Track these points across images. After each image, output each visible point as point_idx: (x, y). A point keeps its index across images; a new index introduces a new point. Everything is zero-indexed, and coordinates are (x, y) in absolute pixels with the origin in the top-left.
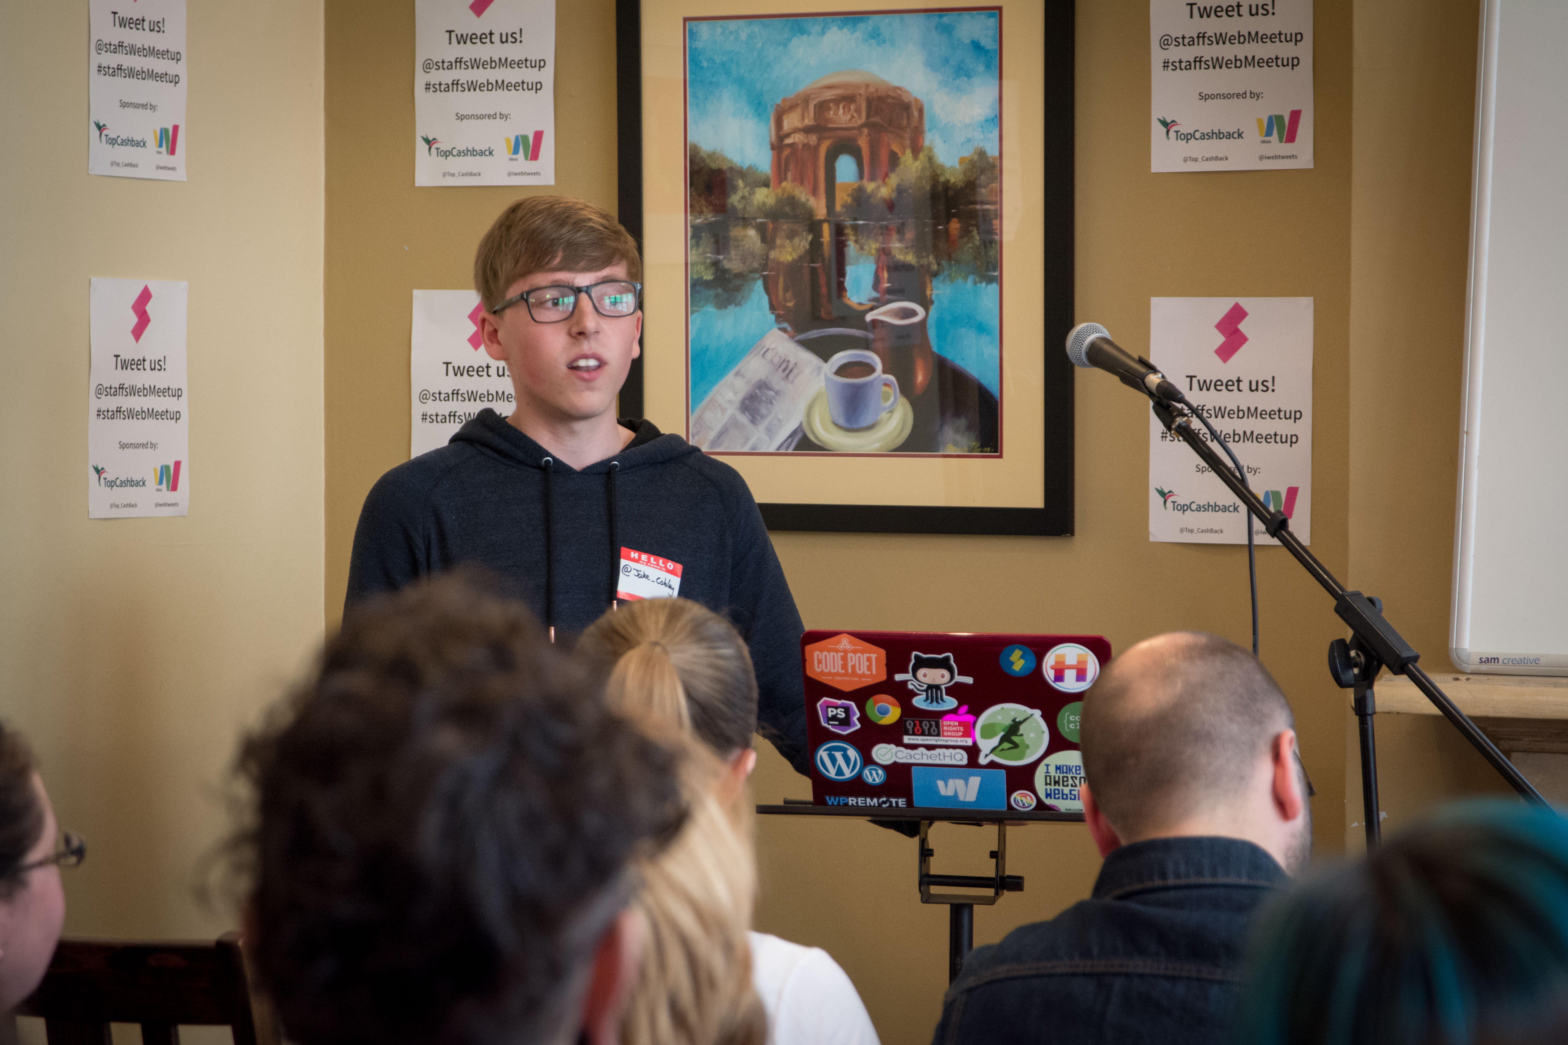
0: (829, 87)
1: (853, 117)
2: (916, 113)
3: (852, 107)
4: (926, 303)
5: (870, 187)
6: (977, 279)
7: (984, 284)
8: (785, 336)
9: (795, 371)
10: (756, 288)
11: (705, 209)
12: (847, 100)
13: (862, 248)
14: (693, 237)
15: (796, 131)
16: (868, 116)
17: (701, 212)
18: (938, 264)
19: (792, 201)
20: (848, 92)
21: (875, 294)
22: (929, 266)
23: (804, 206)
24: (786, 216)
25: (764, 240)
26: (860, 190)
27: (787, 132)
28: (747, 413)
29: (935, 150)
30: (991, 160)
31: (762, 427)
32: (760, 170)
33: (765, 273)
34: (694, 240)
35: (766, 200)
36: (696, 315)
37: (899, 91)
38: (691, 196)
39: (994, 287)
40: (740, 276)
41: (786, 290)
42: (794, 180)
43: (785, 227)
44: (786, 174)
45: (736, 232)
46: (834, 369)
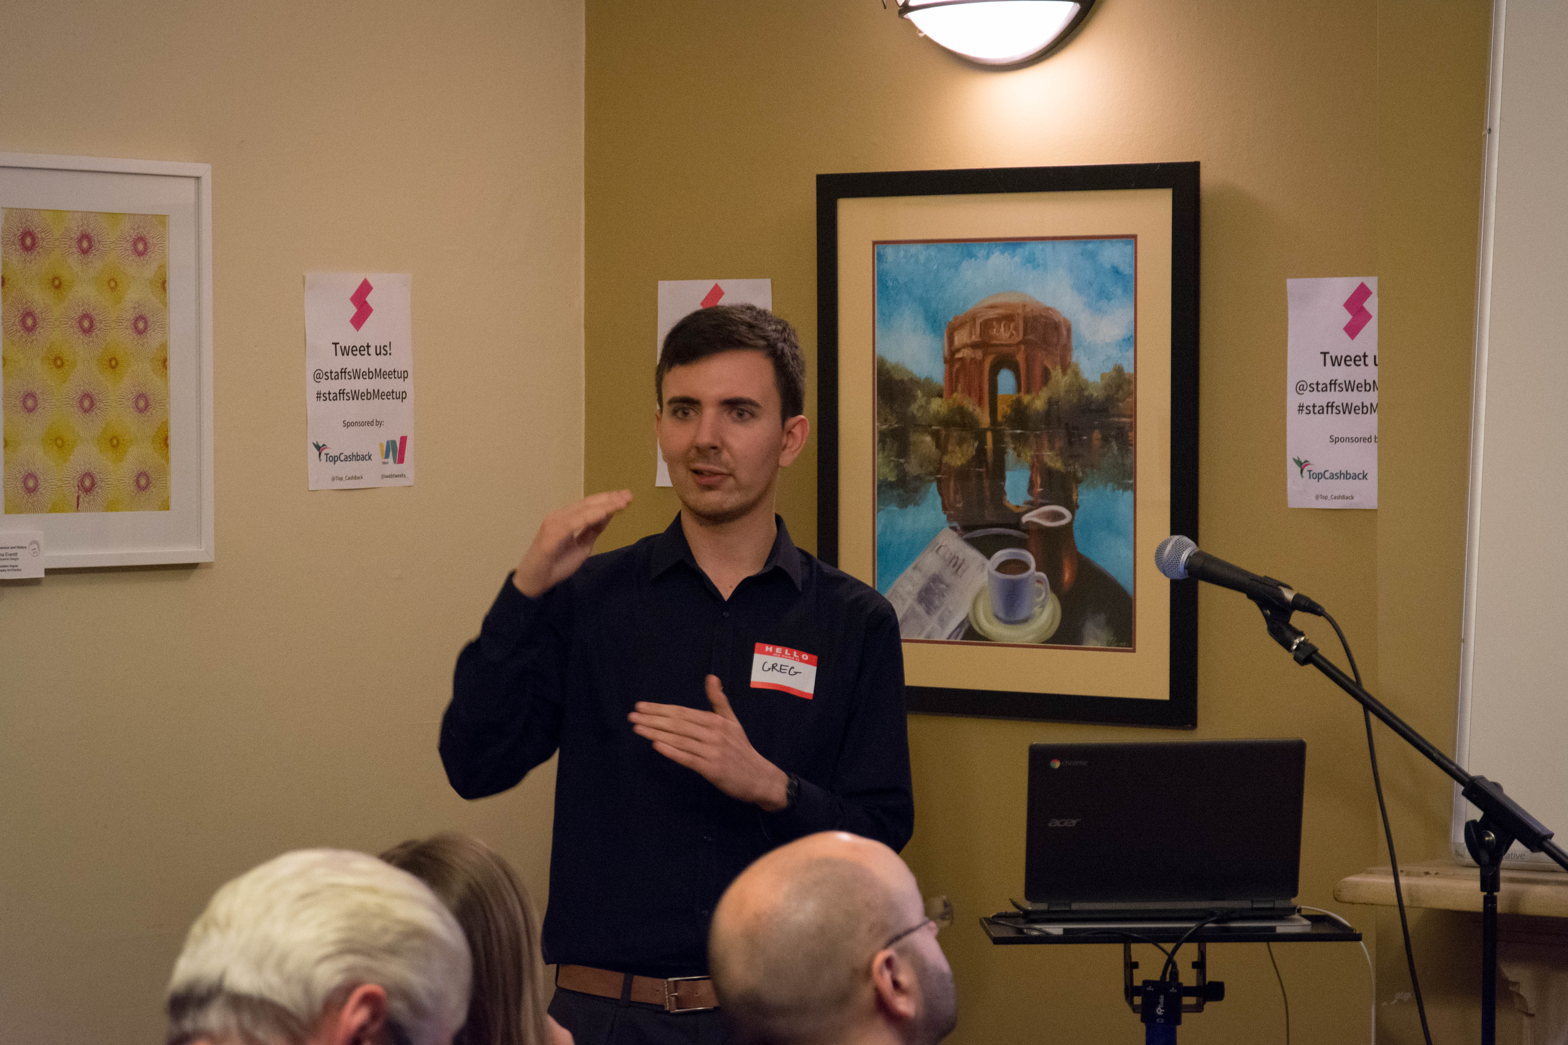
0: (993, 307)
1: (1012, 335)
2: (1065, 333)
3: (1012, 326)
4: (1072, 507)
5: (1026, 399)
6: (1116, 487)
7: (1121, 491)
8: (955, 534)
9: (963, 567)
10: (931, 490)
11: (889, 417)
12: (1008, 319)
13: (1019, 456)
14: (879, 443)
15: (965, 346)
16: (1025, 333)
17: (886, 420)
18: (1083, 472)
19: (961, 410)
20: (1009, 312)
21: (1030, 498)
22: (1075, 473)
23: (970, 415)
24: (955, 424)
25: (938, 446)
26: (1019, 402)
27: (957, 347)
28: (924, 605)
29: (1081, 366)
30: (1127, 376)
31: (935, 618)
32: (935, 381)
33: (939, 476)
34: (880, 444)
35: (939, 409)
36: (881, 512)
37: (1051, 313)
38: (878, 404)
39: (1129, 494)
40: (918, 478)
41: (956, 493)
42: (963, 392)
43: (955, 434)
44: (956, 386)
45: (914, 437)
46: (996, 565)
